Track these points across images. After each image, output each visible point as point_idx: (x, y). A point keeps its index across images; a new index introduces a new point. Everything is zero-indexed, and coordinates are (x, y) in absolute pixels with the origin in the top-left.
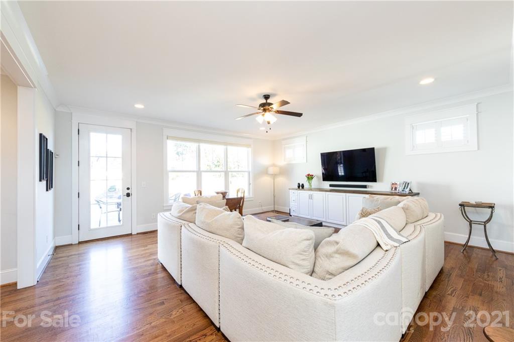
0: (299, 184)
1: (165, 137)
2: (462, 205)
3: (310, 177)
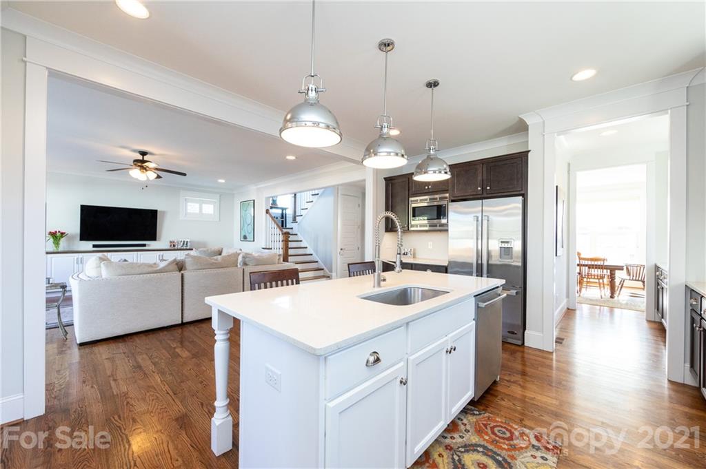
3: (57, 236)
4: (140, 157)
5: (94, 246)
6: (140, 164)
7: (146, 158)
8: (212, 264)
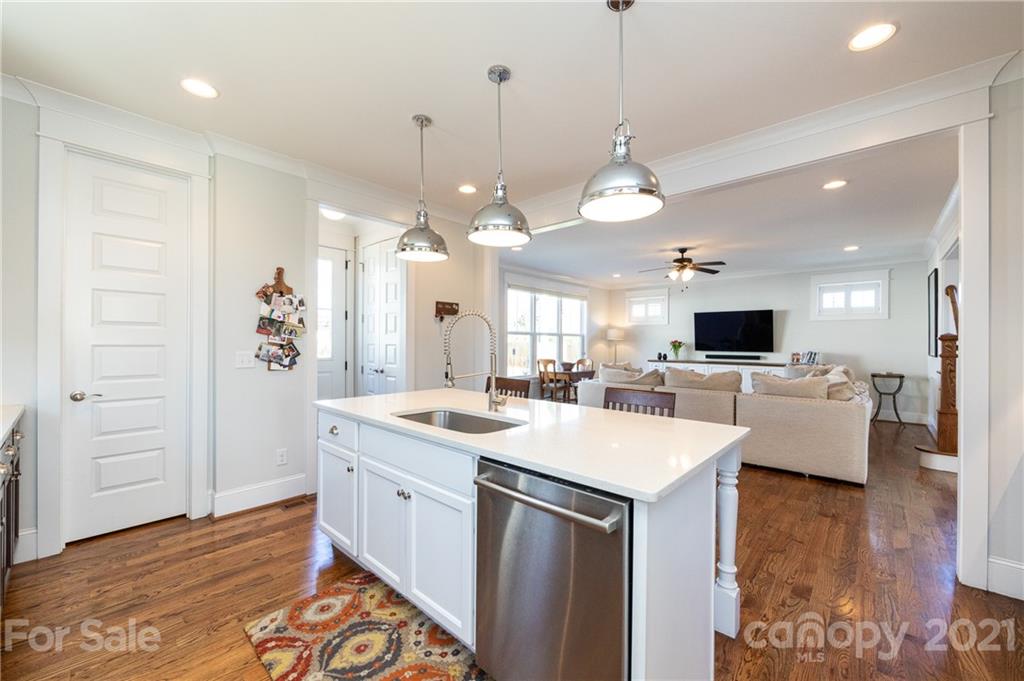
0: (660, 354)
1: (506, 285)
2: (874, 376)
3: (676, 345)
4: (679, 255)
5: (707, 357)
6: (683, 262)
7: (686, 255)
8: (691, 382)
